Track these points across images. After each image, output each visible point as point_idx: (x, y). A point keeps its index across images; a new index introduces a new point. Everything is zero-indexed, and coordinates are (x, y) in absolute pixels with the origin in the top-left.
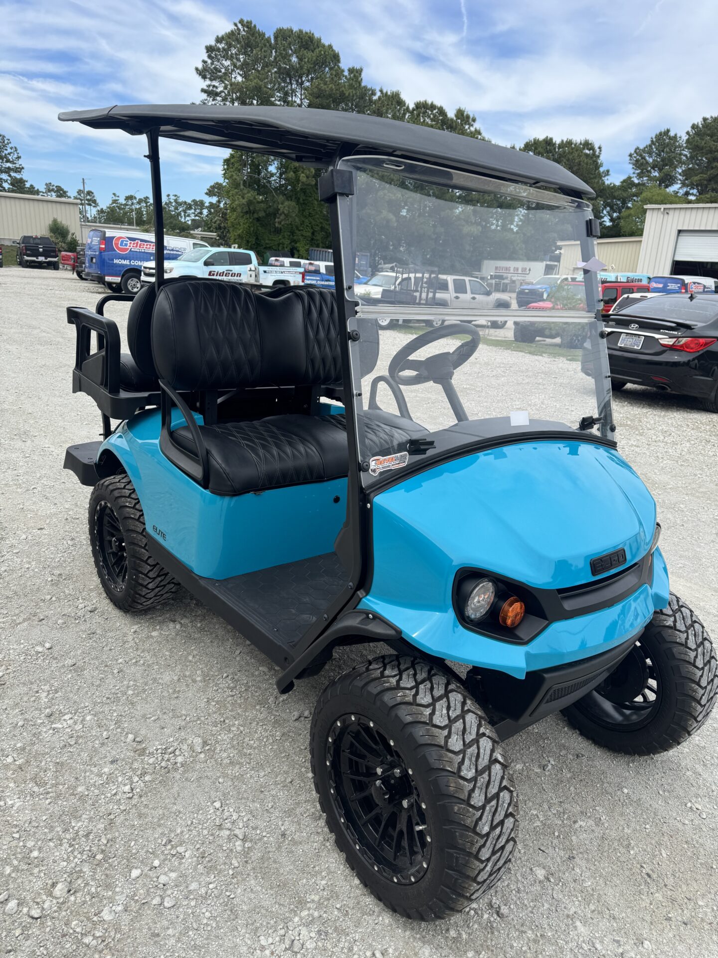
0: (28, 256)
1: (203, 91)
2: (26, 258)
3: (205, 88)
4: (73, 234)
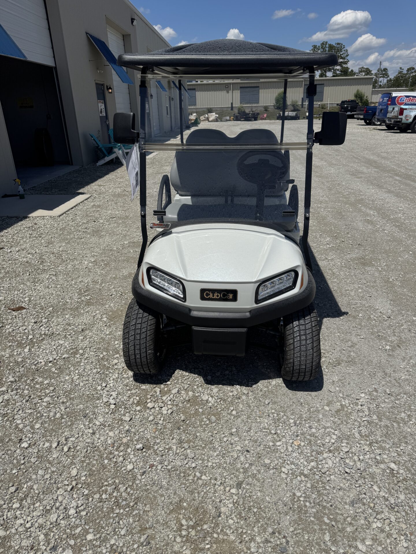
4: (367, 97)
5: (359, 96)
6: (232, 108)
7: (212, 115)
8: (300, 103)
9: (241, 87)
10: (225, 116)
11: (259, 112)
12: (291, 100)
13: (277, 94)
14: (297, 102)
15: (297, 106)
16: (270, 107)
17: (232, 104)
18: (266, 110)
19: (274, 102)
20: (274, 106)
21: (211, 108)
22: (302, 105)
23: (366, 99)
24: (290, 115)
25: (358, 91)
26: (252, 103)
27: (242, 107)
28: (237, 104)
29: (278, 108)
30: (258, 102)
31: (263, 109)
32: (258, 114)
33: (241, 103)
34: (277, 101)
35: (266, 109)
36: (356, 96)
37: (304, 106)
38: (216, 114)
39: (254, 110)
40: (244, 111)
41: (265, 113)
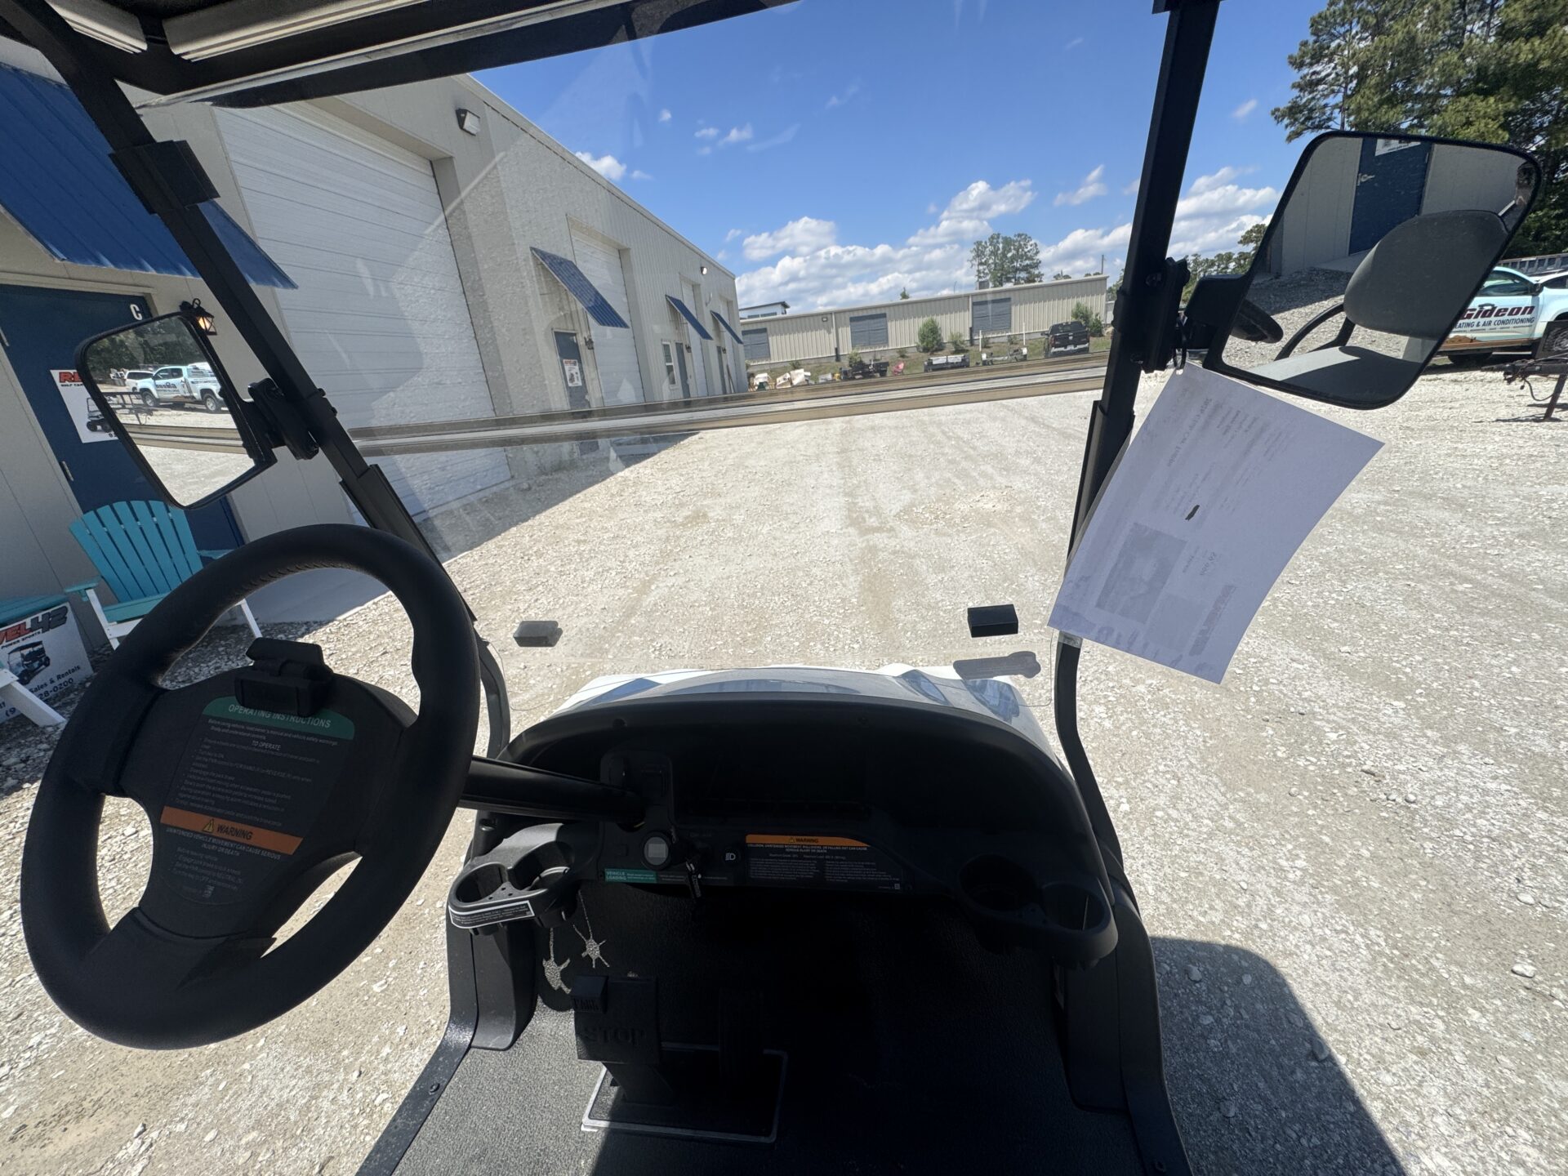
0: (1056, 346)
1: (1294, 86)
2: (1054, 350)
3: (1299, 80)
4: (1097, 315)
5: (1082, 315)
6: (838, 357)
7: (797, 374)
8: (968, 338)
9: (852, 320)
10: (825, 373)
11: (888, 360)
12: (949, 334)
13: (921, 325)
14: (960, 336)
15: (962, 343)
16: (910, 350)
17: (837, 350)
18: (903, 356)
19: (917, 340)
20: (918, 347)
21: (797, 361)
22: (972, 341)
23: (1096, 320)
24: (950, 361)
25: (1078, 305)
26: (875, 345)
27: (856, 354)
28: (847, 349)
29: (926, 350)
30: (886, 341)
31: (897, 355)
32: (887, 364)
33: (853, 347)
34: (923, 337)
35: (902, 354)
36: (1076, 315)
37: (976, 342)
38: (805, 371)
39: (878, 357)
40: (861, 361)
41: (899, 362)
